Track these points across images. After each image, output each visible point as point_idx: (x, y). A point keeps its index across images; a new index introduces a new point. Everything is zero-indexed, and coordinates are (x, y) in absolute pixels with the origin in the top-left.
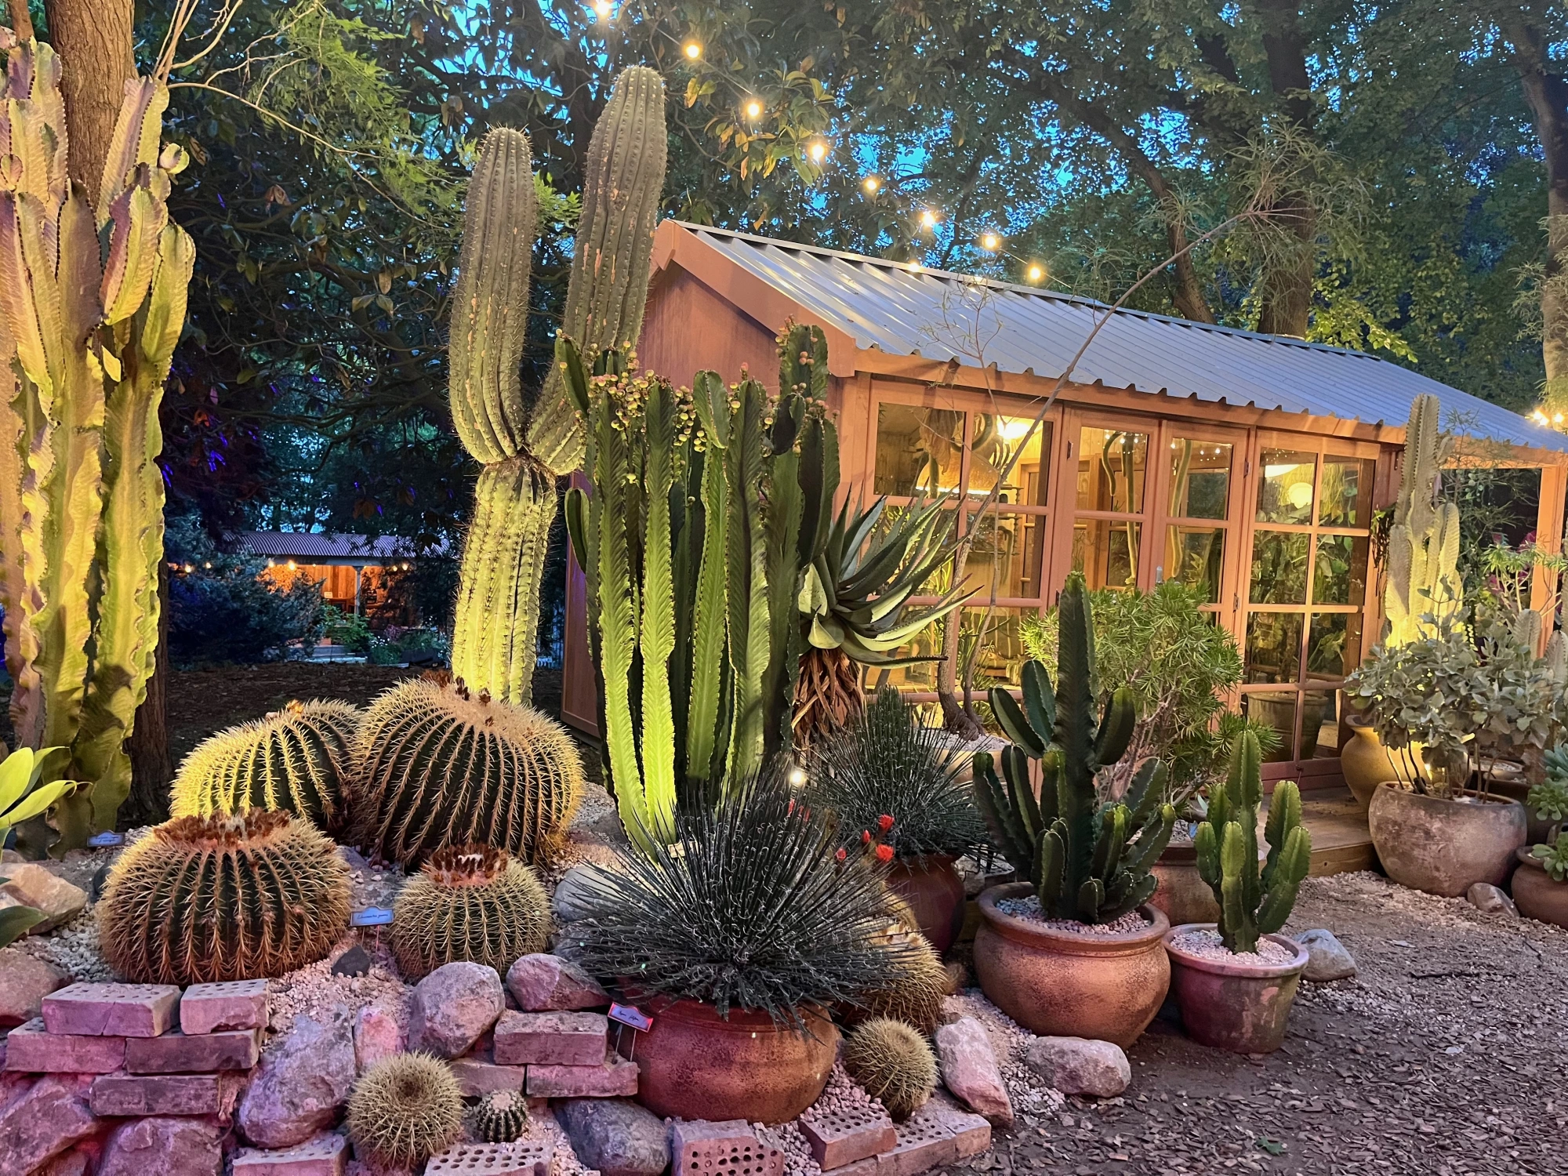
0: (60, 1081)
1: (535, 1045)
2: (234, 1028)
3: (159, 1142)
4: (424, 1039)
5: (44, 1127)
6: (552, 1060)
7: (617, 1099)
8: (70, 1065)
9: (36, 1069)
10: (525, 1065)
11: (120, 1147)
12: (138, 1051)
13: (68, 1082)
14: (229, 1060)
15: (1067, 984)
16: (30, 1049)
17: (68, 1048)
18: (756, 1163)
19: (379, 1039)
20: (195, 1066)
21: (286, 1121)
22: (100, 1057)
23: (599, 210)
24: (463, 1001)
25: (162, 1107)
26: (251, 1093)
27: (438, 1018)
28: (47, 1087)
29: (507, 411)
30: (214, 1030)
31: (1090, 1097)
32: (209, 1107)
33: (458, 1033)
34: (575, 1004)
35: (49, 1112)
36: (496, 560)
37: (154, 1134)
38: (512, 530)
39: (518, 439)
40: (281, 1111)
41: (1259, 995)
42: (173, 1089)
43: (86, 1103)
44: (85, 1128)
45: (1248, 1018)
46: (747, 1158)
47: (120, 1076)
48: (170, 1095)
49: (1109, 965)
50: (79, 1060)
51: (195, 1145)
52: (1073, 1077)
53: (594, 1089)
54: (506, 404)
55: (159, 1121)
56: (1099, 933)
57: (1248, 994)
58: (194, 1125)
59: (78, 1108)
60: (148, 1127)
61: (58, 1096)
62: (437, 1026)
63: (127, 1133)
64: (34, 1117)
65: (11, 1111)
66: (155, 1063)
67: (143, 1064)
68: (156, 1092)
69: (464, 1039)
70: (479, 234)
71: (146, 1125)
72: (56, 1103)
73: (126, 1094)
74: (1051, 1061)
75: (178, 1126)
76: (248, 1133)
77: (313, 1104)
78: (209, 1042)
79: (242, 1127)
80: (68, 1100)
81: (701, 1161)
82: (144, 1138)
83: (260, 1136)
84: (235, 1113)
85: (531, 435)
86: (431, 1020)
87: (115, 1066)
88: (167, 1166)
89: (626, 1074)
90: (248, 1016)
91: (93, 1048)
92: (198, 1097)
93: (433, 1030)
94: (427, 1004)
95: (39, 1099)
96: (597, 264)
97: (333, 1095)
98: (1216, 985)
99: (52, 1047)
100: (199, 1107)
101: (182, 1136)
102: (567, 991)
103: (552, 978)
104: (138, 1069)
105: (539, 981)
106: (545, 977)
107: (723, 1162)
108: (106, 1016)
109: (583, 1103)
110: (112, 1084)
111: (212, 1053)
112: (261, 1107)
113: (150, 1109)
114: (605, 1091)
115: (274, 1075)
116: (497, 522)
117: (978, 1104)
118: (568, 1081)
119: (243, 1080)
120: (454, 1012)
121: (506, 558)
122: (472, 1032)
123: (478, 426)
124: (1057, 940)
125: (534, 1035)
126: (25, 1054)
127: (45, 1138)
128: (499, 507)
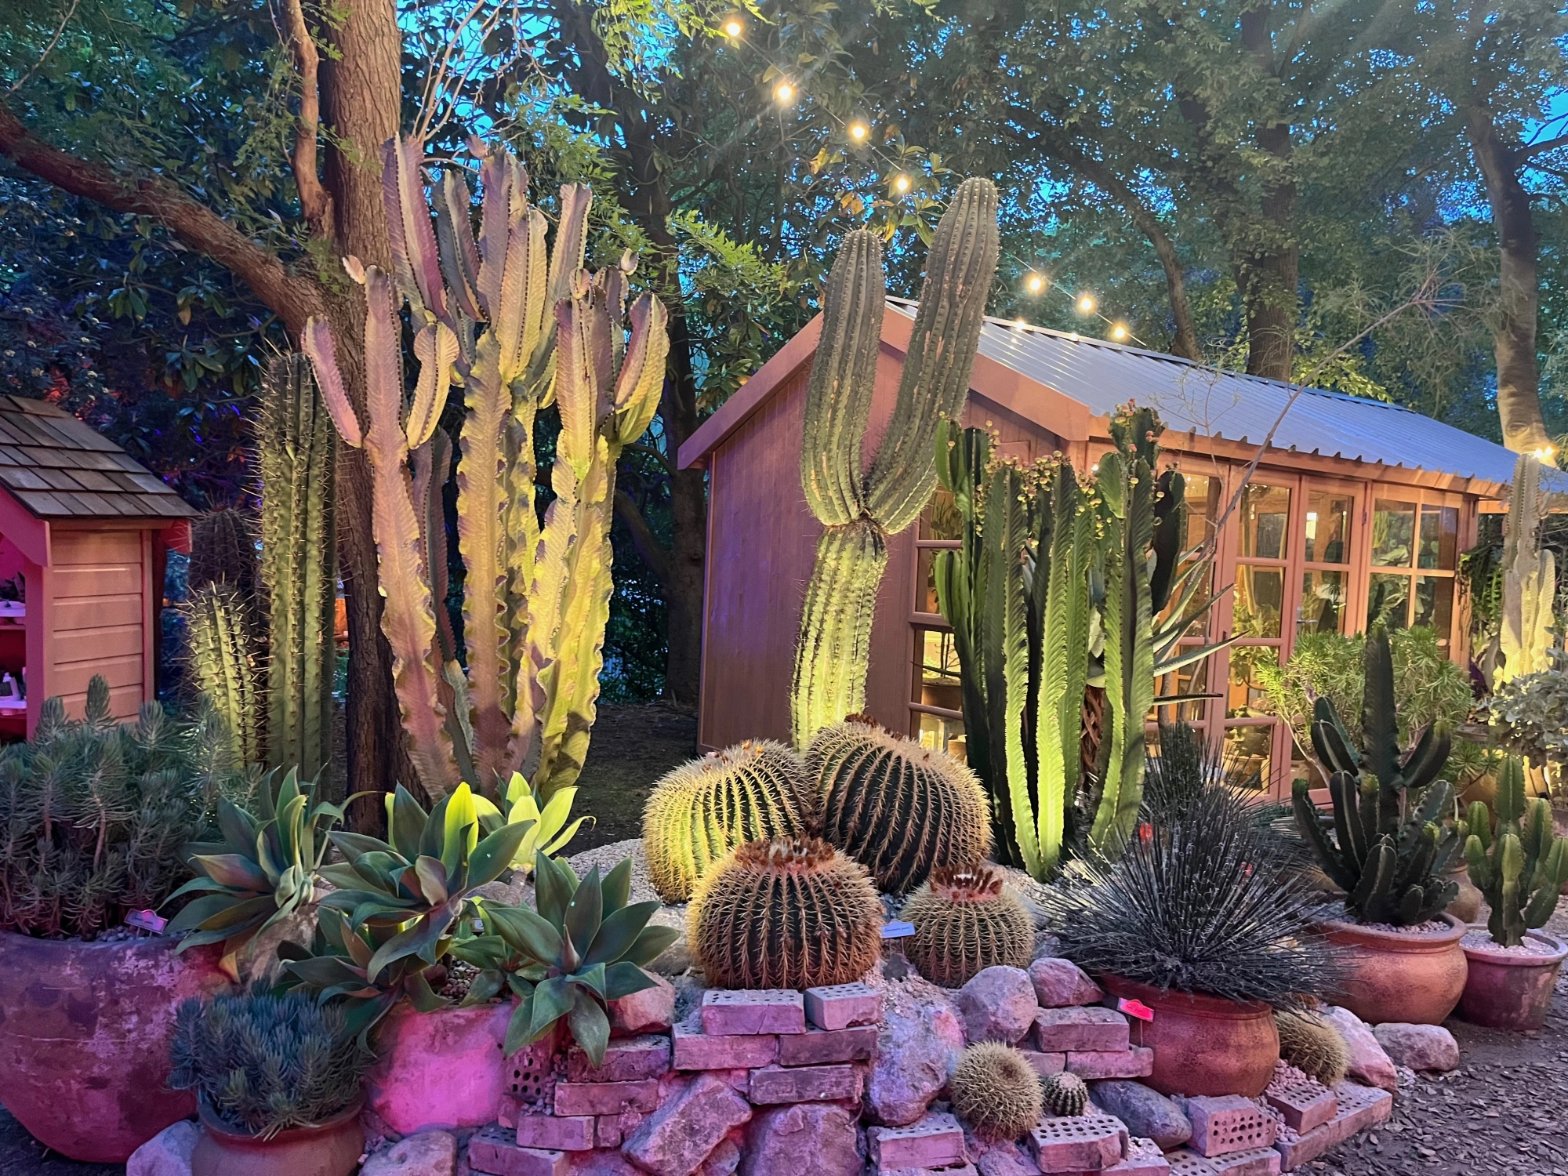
0: (718, 1077)
1: (1074, 1035)
2: (861, 1024)
3: (810, 1126)
4: (989, 1031)
5: (712, 1117)
6: (1088, 1047)
7: (1139, 1080)
8: (729, 1062)
9: (701, 1067)
10: (1066, 1052)
11: (776, 1132)
12: (789, 1046)
13: (724, 1077)
14: (861, 1050)
15: (1398, 978)
16: (695, 1049)
17: (727, 1047)
18: (1256, 1130)
19: (948, 1033)
20: (835, 1057)
21: (912, 1101)
22: (753, 1053)
23: (945, 303)
24: (1016, 997)
25: (810, 1094)
26: (876, 1080)
27: (1000, 1013)
28: (709, 1082)
29: (856, 479)
30: (848, 1026)
31: (1436, 1071)
32: (848, 1092)
33: (1016, 1026)
34: (1086, 1000)
35: (716, 1105)
36: (842, 611)
37: (804, 1118)
38: (857, 584)
39: (862, 504)
40: (908, 1093)
41: (1536, 980)
42: (819, 1078)
43: (744, 1096)
44: (746, 1117)
45: (1525, 1000)
46: (1251, 1126)
47: (774, 1068)
48: (816, 1083)
49: (1430, 960)
50: (738, 1056)
51: (838, 1126)
52: (1421, 1055)
53: (1121, 1071)
54: (855, 473)
55: (807, 1106)
56: (1411, 933)
57: (1527, 980)
58: (835, 1109)
59: (738, 1100)
60: (799, 1112)
61: (719, 1090)
62: (1000, 1020)
63: (780, 1119)
64: (702, 1109)
65: (682, 1106)
66: (803, 1056)
67: (794, 1058)
68: (805, 1081)
69: (1021, 1031)
70: (845, 323)
71: (797, 1110)
72: (719, 1096)
73: (780, 1084)
74: (1399, 1044)
75: (823, 1110)
76: (881, 1114)
77: (929, 1087)
78: (845, 1036)
79: (875, 1109)
80: (727, 1093)
81: (1220, 1128)
82: (796, 1123)
83: (891, 1115)
84: (866, 1096)
85: (872, 500)
86: (994, 1014)
87: (768, 1060)
88: (819, 1146)
89: (1145, 1058)
90: (871, 1013)
91: (748, 1045)
92: (838, 1084)
93: (996, 1023)
94: (986, 1002)
95: (704, 1094)
96: (939, 350)
97: (938, 1079)
98: (1501, 974)
99: (714, 1047)
100: (839, 1092)
101: (828, 1118)
102: (1083, 989)
103: (1072, 978)
104: (790, 1063)
105: (1059, 981)
106: (1064, 976)
107: (1234, 1130)
108: (762, 1017)
109: (1112, 1084)
110: (770, 1076)
111: (848, 1045)
112: (889, 1090)
113: (801, 1096)
114: (1129, 1072)
115: (894, 1063)
116: (842, 578)
117: (1375, 1078)
118: (1100, 1065)
119: (866, 1069)
120: (1010, 1008)
121: (850, 610)
122: (1026, 1025)
123: (831, 493)
124: (1389, 940)
125: (1074, 1026)
126: (690, 1054)
127: (715, 1127)
128: (845, 565)
